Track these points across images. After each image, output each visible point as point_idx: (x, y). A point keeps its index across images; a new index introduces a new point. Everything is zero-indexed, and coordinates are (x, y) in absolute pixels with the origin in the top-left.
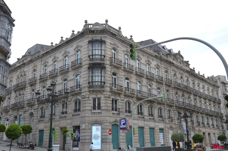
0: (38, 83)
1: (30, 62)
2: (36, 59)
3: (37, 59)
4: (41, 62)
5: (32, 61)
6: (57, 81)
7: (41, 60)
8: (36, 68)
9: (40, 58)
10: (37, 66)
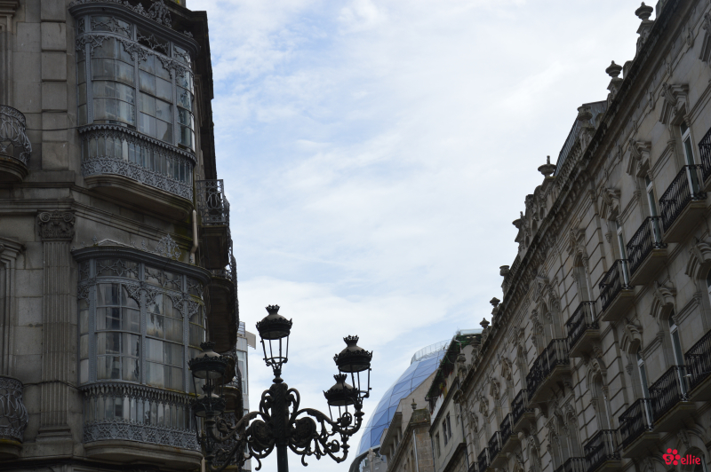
0: (607, 332)
1: (553, 224)
2: (570, 195)
3: (574, 189)
4: (595, 201)
5: (560, 213)
6: (674, 292)
7: (592, 192)
8: (584, 244)
9: (586, 183)
10: (584, 230)
